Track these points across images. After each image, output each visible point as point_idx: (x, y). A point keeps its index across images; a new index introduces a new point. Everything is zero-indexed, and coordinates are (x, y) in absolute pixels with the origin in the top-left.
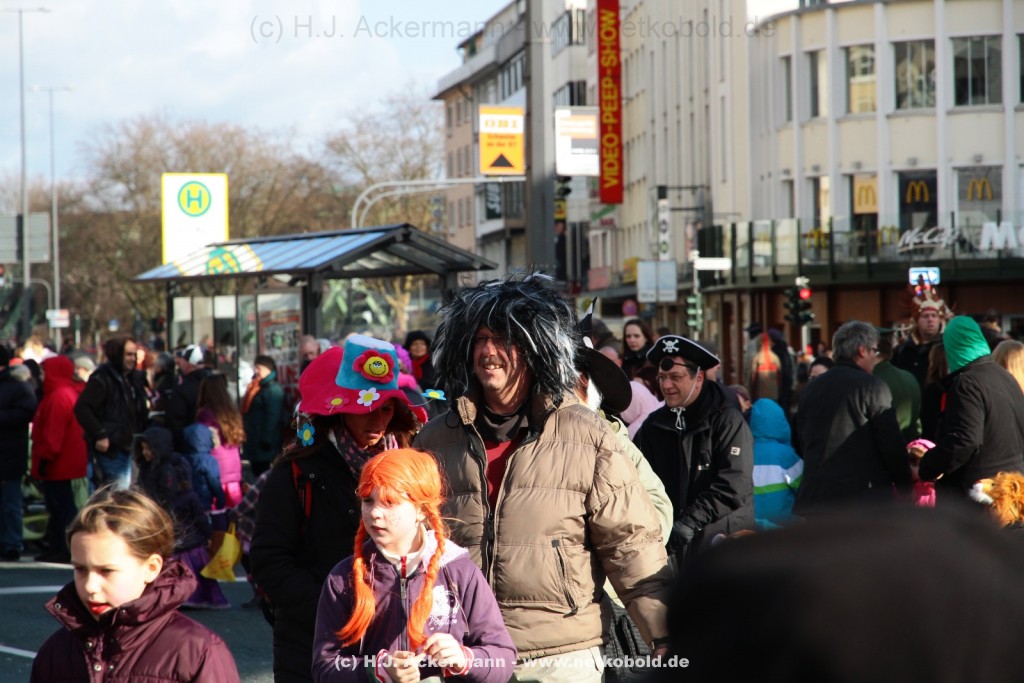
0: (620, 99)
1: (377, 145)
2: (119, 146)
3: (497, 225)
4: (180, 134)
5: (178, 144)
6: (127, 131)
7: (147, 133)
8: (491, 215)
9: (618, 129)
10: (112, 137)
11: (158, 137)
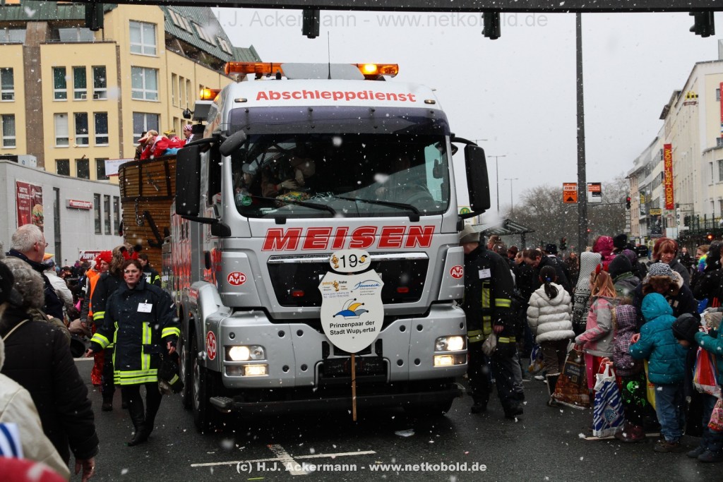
0: (672, 177)
1: (612, 193)
3: (644, 216)
4: (551, 191)
5: (551, 194)
6: (535, 192)
7: (541, 192)
8: (642, 214)
9: (671, 186)
11: (544, 192)
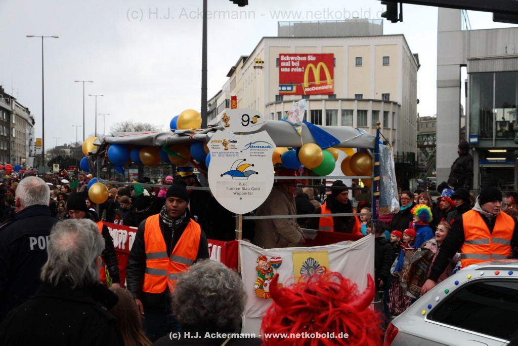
2: (120, 128)
7: (127, 125)
10: (119, 126)
